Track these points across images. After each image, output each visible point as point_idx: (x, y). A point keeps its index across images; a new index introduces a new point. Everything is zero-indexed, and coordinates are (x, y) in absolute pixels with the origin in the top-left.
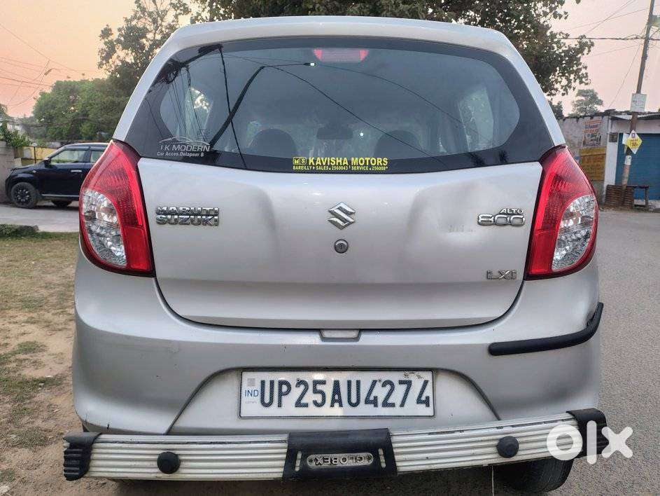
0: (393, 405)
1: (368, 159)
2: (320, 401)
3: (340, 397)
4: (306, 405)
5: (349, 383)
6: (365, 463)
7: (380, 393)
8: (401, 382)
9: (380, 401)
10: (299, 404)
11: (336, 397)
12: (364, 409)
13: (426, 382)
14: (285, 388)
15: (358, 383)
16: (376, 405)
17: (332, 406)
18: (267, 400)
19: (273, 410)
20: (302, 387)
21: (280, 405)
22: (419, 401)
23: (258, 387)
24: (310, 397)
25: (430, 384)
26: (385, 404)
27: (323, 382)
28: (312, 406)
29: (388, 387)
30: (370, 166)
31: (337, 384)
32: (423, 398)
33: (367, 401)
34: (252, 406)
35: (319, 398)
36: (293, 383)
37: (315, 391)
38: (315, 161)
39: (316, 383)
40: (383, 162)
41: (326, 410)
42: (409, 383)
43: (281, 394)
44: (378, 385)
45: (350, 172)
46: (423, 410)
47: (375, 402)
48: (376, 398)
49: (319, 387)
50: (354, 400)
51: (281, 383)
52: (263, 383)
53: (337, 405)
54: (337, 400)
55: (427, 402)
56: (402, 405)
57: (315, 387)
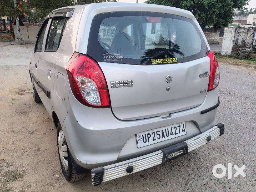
0: (177, 134)
1: (172, 59)
2: (159, 137)
3: (164, 135)
4: (156, 139)
5: (166, 130)
6: (182, 153)
7: (174, 131)
8: (178, 126)
9: (174, 133)
10: (154, 140)
11: (163, 135)
12: (171, 137)
13: (184, 125)
14: (149, 136)
15: (168, 129)
16: (173, 135)
17: (162, 138)
18: (145, 141)
19: (147, 143)
20: (154, 134)
21: (149, 141)
22: (183, 131)
23: (142, 137)
24: (156, 137)
25: (185, 126)
26: (176, 134)
27: (159, 131)
28: (157, 139)
29: (175, 128)
30: (173, 61)
31: (162, 131)
32: (184, 130)
33: (171, 134)
34: (141, 144)
35: (158, 136)
36: (151, 134)
37: (157, 135)
38: (158, 60)
39: (157, 132)
40: (176, 59)
41: (161, 139)
42: (180, 126)
43: (148, 138)
44: (173, 128)
45: (167, 63)
46: (184, 133)
47: (173, 134)
48: (173, 133)
49: (158, 133)
50: (168, 135)
51: (148, 134)
52: (143, 135)
53: (163, 137)
54: (163, 136)
56: (179, 133)
57: (157, 133)
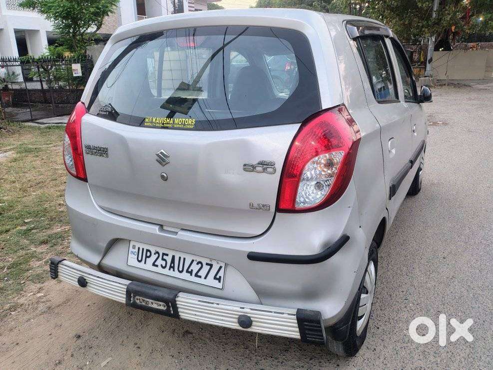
0: (200, 277)
1: (184, 120)
2: (164, 265)
3: (174, 265)
4: (157, 266)
5: (180, 258)
6: (162, 308)
7: (195, 268)
8: (207, 264)
9: (194, 273)
10: (154, 265)
11: (172, 265)
12: (185, 275)
13: (221, 267)
14: (148, 254)
15: (184, 259)
16: (191, 275)
17: (170, 270)
18: (140, 259)
19: (142, 265)
20: (157, 255)
21: (145, 263)
22: (215, 278)
23: (136, 250)
24: (160, 262)
25: (222, 270)
26: (196, 275)
27: (167, 255)
28: (160, 266)
29: (200, 265)
30: (185, 125)
31: (173, 257)
32: (218, 277)
33: (187, 271)
34: (132, 260)
35: (164, 263)
36: (153, 252)
37: (163, 259)
38: (156, 120)
39: (164, 254)
40: (192, 122)
41: (166, 271)
42: (211, 266)
43: (147, 257)
44: (195, 263)
45: (173, 128)
46: (216, 284)
47: (191, 273)
48: (192, 270)
49: (165, 257)
50: (181, 269)
51: (148, 251)
52: (139, 248)
53: (172, 269)
54: (172, 267)
55: (219, 280)
56: (205, 278)
57: (163, 257)
